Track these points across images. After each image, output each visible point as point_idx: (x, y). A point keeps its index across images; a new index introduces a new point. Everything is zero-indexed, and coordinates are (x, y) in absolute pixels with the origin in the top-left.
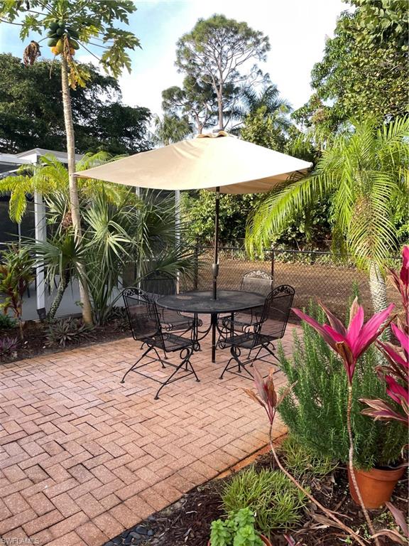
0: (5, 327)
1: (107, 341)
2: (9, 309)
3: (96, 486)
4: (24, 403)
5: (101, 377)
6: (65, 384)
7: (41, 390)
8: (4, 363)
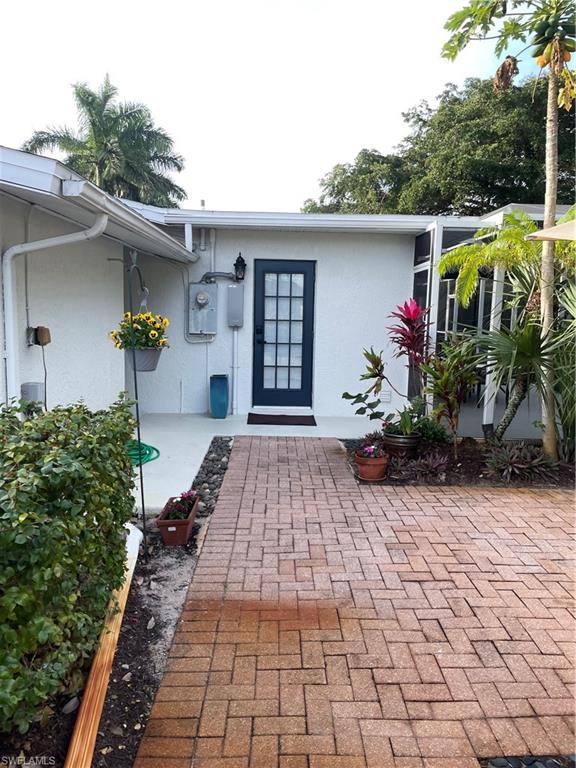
0: (438, 440)
2: (443, 418)
3: (505, 679)
4: (439, 540)
5: (550, 536)
6: (498, 531)
7: (463, 530)
8: (428, 483)
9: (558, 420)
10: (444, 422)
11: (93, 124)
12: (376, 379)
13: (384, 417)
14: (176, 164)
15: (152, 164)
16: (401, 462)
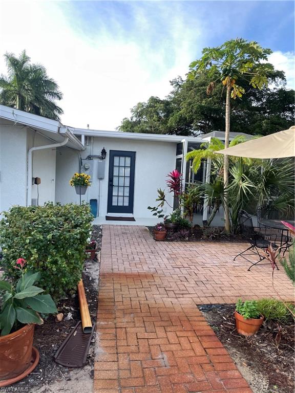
0: (185, 226)
1: (235, 242)
2: (187, 216)
3: (205, 289)
4: (185, 257)
5: (224, 256)
6: (206, 254)
7: (194, 254)
8: (181, 241)
9: (230, 218)
10: (188, 219)
11: (17, 75)
12: (162, 201)
13: (164, 217)
14: (58, 96)
15: (46, 96)
16: (171, 233)
